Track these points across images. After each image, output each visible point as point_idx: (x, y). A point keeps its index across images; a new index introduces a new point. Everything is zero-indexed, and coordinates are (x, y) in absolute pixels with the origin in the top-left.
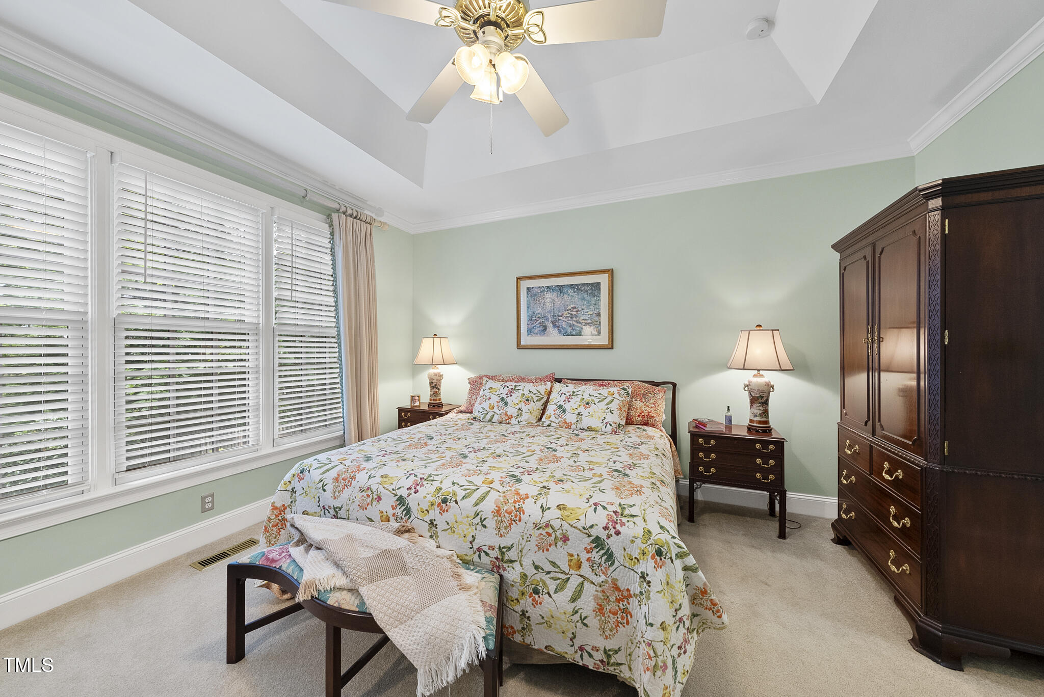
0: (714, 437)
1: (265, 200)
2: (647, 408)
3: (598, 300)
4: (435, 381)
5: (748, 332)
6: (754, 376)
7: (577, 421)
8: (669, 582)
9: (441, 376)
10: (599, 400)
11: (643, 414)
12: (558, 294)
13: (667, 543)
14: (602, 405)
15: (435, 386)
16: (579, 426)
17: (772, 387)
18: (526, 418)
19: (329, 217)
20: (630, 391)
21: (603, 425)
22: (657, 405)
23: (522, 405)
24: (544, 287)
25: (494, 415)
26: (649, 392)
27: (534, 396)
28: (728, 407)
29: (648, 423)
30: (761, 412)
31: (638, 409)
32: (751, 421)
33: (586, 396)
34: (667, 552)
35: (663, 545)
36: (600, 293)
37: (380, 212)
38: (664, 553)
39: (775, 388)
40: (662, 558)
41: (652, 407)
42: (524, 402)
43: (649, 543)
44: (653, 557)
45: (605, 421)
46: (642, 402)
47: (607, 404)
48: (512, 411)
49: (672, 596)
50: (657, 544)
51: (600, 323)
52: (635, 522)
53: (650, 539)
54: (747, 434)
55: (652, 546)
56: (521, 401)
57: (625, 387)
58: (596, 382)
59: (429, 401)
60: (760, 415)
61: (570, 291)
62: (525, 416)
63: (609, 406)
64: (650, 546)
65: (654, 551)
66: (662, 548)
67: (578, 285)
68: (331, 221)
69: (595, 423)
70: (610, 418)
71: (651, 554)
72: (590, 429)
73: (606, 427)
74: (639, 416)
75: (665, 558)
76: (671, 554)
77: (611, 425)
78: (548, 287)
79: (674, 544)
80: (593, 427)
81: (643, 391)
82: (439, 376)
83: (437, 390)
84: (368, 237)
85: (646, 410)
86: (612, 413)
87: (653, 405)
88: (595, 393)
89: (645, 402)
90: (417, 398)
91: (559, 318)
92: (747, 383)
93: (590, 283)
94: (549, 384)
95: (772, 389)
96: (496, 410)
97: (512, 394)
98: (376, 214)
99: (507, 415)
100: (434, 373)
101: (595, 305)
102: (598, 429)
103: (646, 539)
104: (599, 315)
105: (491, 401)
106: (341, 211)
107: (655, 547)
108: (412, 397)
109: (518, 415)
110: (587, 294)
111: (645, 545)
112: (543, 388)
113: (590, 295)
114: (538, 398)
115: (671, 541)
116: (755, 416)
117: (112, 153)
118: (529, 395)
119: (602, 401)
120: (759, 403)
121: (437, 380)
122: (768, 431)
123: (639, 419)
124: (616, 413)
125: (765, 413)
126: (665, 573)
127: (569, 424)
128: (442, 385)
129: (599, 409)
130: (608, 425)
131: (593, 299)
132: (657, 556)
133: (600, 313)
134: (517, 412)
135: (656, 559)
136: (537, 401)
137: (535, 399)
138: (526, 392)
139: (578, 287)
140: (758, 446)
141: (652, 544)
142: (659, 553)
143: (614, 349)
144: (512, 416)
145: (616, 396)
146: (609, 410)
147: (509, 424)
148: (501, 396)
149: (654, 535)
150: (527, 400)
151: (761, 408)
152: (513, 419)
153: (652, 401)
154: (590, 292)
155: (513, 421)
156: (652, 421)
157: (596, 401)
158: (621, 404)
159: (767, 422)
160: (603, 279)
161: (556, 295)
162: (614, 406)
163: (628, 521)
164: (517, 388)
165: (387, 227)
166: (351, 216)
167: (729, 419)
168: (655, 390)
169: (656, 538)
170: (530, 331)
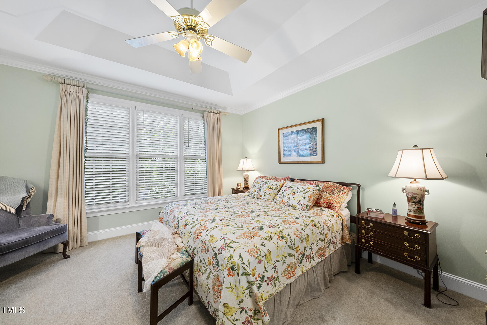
0: (372, 222)
1: (179, 112)
2: (331, 198)
3: (316, 137)
4: (245, 178)
5: (402, 151)
6: (411, 182)
7: (288, 201)
8: (236, 285)
9: (248, 176)
10: (300, 191)
11: (327, 201)
12: (296, 135)
13: (238, 265)
14: (301, 194)
15: (246, 180)
16: (288, 204)
17: (428, 191)
18: (268, 197)
19: (203, 114)
20: (321, 187)
21: (298, 205)
22: (338, 197)
23: (267, 191)
24: (290, 132)
25: (255, 194)
26: (337, 189)
27: (273, 187)
28: (395, 203)
29: (330, 207)
30: (414, 209)
31: (325, 198)
32: (408, 215)
33: (295, 189)
34: (237, 269)
35: (235, 265)
36: (317, 133)
37: (225, 108)
38: (235, 270)
39: (430, 192)
40: (234, 272)
41: (334, 198)
42: (268, 189)
43: (229, 262)
44: (229, 269)
45: (300, 203)
46: (329, 194)
47: (304, 194)
48: (262, 193)
49: (238, 294)
50: (232, 264)
51: (317, 149)
52: (230, 250)
53: (230, 260)
54: (405, 225)
55: (230, 264)
56: (267, 189)
57: (319, 185)
58: (309, 182)
59: (243, 186)
60: (414, 211)
61: (302, 133)
62: (267, 196)
63: (304, 195)
64: (229, 263)
65: (230, 267)
66: (234, 267)
67: (305, 129)
68: (203, 116)
69: (295, 204)
70: (302, 201)
71: (228, 268)
72: (292, 206)
73: (299, 206)
74: (325, 202)
75: (235, 272)
76: (239, 271)
77: (302, 205)
78: (292, 132)
79: (242, 267)
80: (294, 205)
81: (333, 188)
82: (247, 176)
83: (246, 182)
84: (219, 119)
85: (330, 199)
86: (304, 199)
87: (336, 197)
88: (300, 188)
89: (332, 195)
90: (239, 185)
91: (297, 147)
92: (404, 187)
93: (311, 128)
94: (282, 181)
95: (426, 193)
96: (256, 192)
97: (264, 185)
98: (224, 110)
99: (260, 195)
100: (245, 174)
101: (314, 139)
102: (296, 206)
103: (229, 260)
104: (316, 145)
105: (255, 188)
106: (207, 111)
107: (231, 265)
108: (238, 184)
109: (264, 195)
110: (310, 134)
111: (228, 263)
112: (279, 183)
113: (312, 134)
114: (276, 188)
115: (241, 265)
116: (410, 211)
117: (136, 107)
118: (271, 186)
119: (302, 192)
120: (413, 202)
121: (246, 177)
122: (424, 224)
123: (324, 204)
124: (307, 199)
125: (420, 210)
126: (234, 280)
127: (284, 202)
128: (249, 179)
129: (298, 196)
130: (300, 205)
131: (313, 136)
132: (231, 270)
133: (317, 144)
134: (264, 194)
135: (230, 271)
136: (274, 189)
137: (274, 188)
138: (270, 185)
139: (306, 131)
140: (406, 233)
141: (230, 263)
142: (232, 268)
143: (325, 164)
144: (262, 195)
145: (311, 190)
146: (303, 197)
147: (260, 199)
148: (260, 186)
149: (233, 258)
150: (270, 189)
151: (414, 206)
152: (262, 197)
153: (336, 194)
154: (312, 132)
155: (262, 198)
156: (332, 206)
157: (299, 191)
158: (312, 194)
159: (423, 217)
160: (318, 125)
161: (296, 136)
162: (307, 196)
163: (228, 249)
164: (267, 183)
165: (227, 114)
166: (211, 112)
167: (395, 212)
168: (341, 188)
169: (233, 261)
170: (284, 155)
